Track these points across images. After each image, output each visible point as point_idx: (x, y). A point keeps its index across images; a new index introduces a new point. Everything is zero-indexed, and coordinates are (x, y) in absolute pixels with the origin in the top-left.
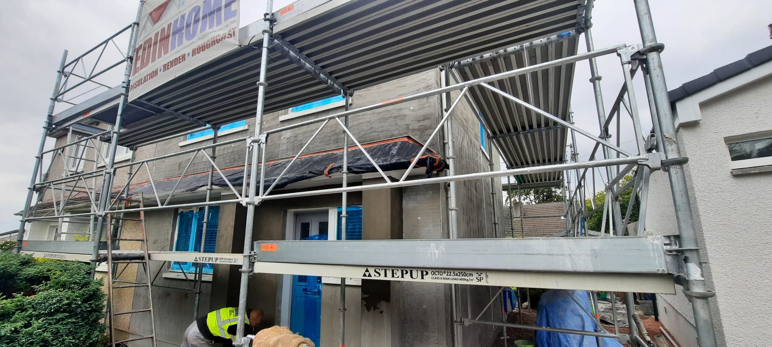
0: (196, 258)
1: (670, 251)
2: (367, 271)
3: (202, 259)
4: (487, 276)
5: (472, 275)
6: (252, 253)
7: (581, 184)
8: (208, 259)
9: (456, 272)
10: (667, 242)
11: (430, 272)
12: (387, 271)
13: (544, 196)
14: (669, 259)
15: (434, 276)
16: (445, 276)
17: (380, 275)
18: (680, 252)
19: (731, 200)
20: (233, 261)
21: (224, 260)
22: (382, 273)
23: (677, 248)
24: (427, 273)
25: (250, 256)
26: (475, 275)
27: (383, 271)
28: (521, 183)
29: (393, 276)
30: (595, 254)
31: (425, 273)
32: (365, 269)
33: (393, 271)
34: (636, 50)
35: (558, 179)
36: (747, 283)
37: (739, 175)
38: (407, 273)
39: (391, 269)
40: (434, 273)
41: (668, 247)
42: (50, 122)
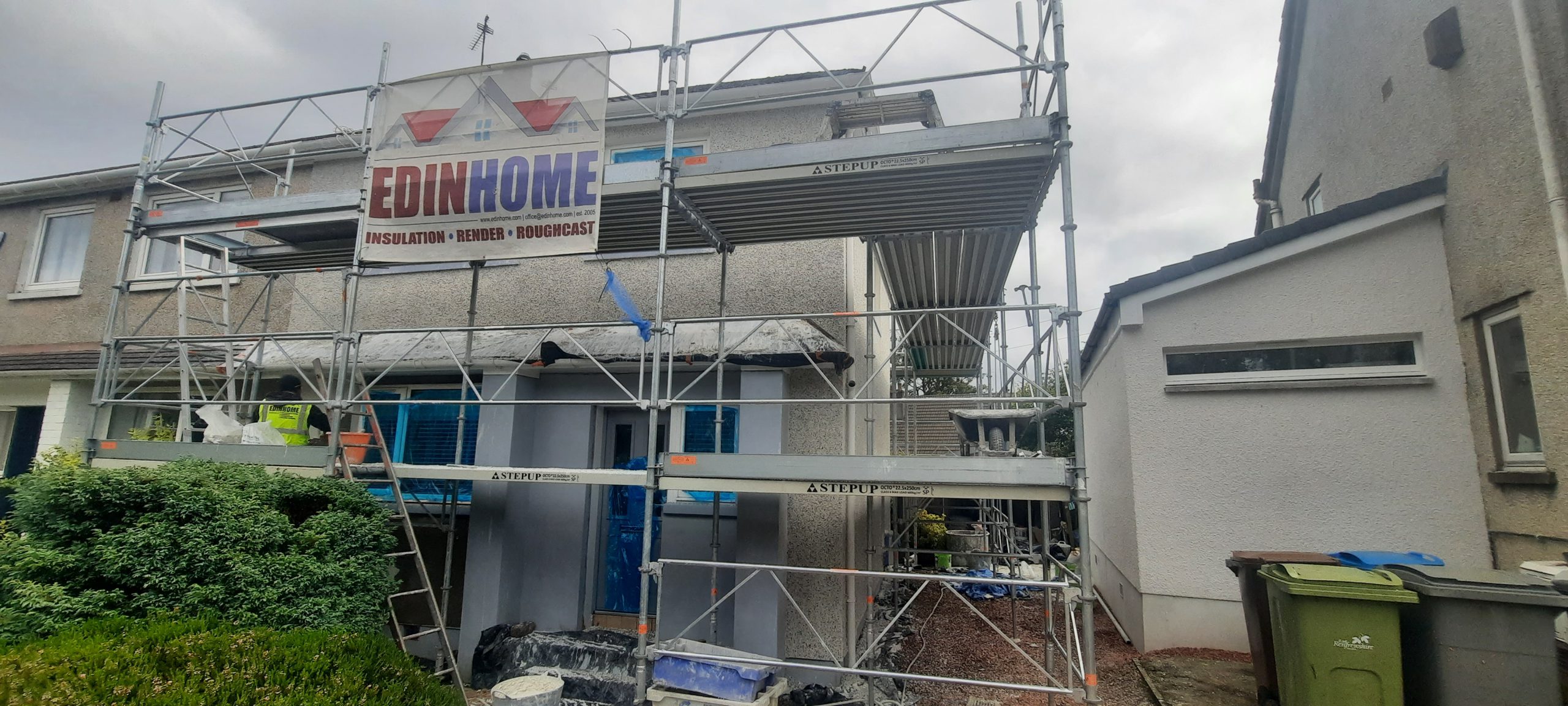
0: (496, 474)
1: (1069, 469)
2: (812, 486)
3: (508, 476)
4: (932, 489)
5: (919, 488)
6: (658, 466)
7: (1007, 388)
8: (520, 476)
9: (905, 486)
10: (1068, 463)
11: (879, 487)
12: (835, 486)
13: (939, 381)
14: (1068, 474)
15: (884, 490)
16: (894, 489)
17: (827, 490)
18: (1075, 470)
19: (1161, 420)
20: (570, 478)
21: (552, 477)
22: (829, 488)
23: (1072, 467)
24: (877, 488)
25: (655, 469)
26: (922, 489)
27: (831, 486)
28: (918, 367)
29: (841, 491)
30: (1019, 471)
31: (874, 487)
32: (809, 485)
33: (841, 486)
34: (1062, 311)
35: (974, 366)
36: (1165, 513)
37: (1173, 392)
38: (856, 487)
39: (839, 484)
40: (884, 488)
41: (1068, 467)
42: (138, 221)
